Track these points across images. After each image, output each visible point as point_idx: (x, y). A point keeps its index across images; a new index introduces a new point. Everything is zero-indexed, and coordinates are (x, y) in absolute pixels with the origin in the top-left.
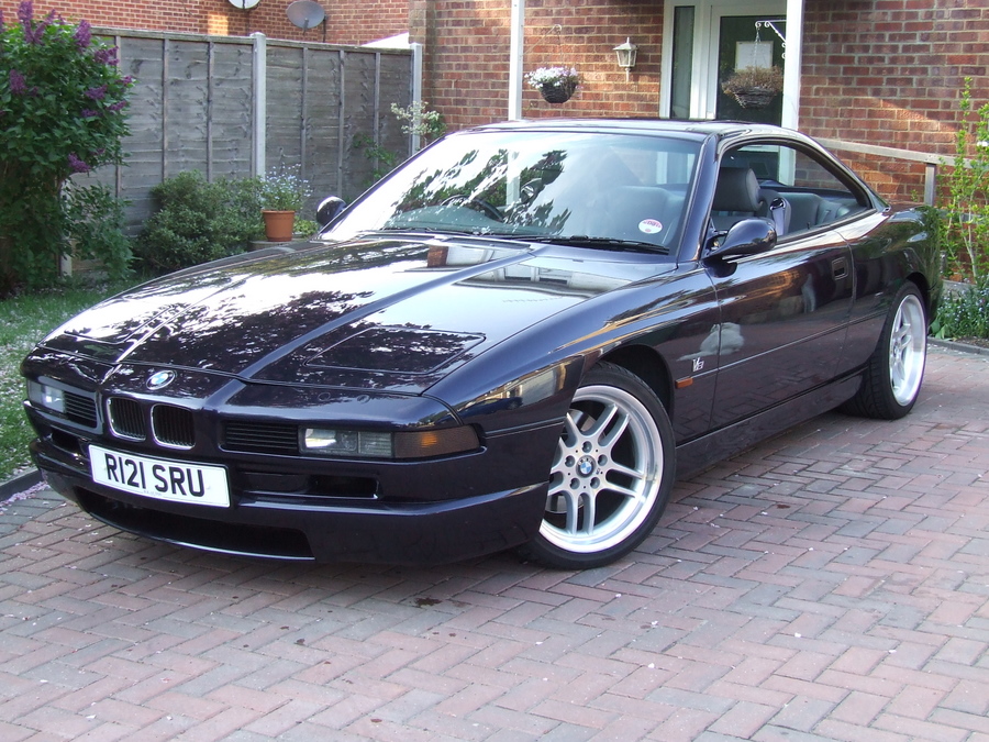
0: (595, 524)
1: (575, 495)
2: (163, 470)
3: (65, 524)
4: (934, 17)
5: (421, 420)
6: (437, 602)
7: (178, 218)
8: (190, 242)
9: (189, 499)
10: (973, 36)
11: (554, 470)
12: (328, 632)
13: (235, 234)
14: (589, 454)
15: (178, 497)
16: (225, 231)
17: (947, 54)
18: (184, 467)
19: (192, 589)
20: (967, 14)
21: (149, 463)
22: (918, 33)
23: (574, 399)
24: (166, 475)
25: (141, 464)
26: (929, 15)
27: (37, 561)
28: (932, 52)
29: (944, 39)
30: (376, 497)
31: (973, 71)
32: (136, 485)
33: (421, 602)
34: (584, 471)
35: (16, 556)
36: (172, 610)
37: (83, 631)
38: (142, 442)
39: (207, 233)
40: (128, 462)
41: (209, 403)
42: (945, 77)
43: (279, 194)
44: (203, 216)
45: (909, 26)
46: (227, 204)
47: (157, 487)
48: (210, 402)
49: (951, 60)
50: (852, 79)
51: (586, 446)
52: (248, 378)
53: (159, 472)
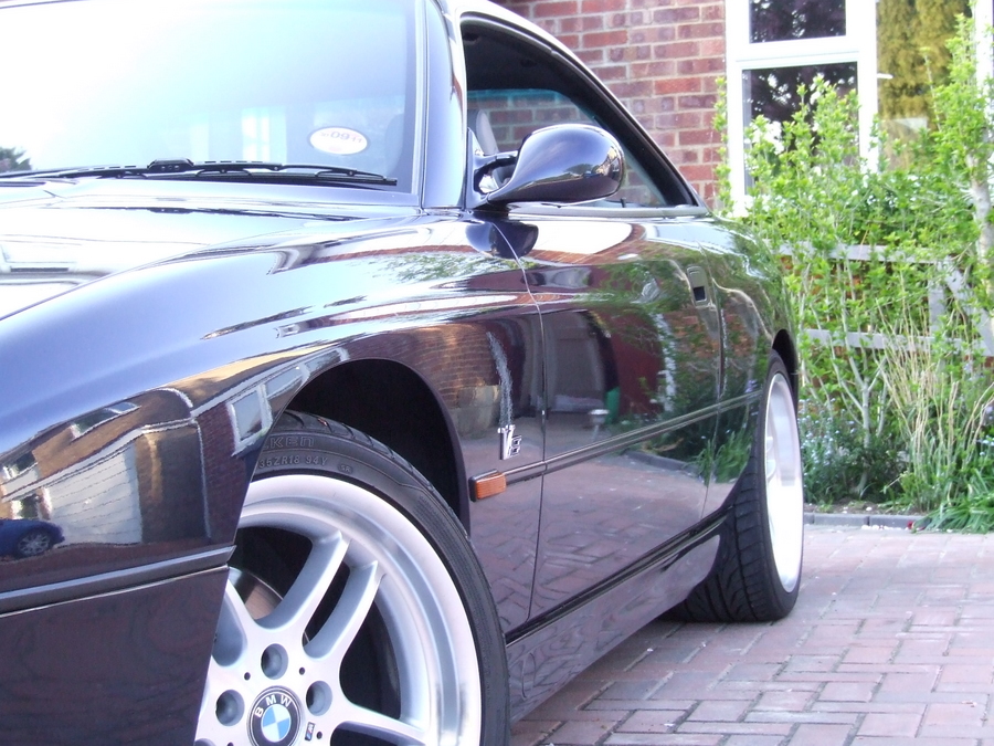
4: (628, 22)
10: (691, 49)
14: (280, 682)
17: (654, 79)
20: (680, 14)
22: (605, 50)
26: (621, 20)
28: (630, 78)
29: (647, 56)
31: (697, 102)
42: (655, 115)
45: (589, 40)
49: (661, 87)
50: (505, 130)
51: (272, 661)
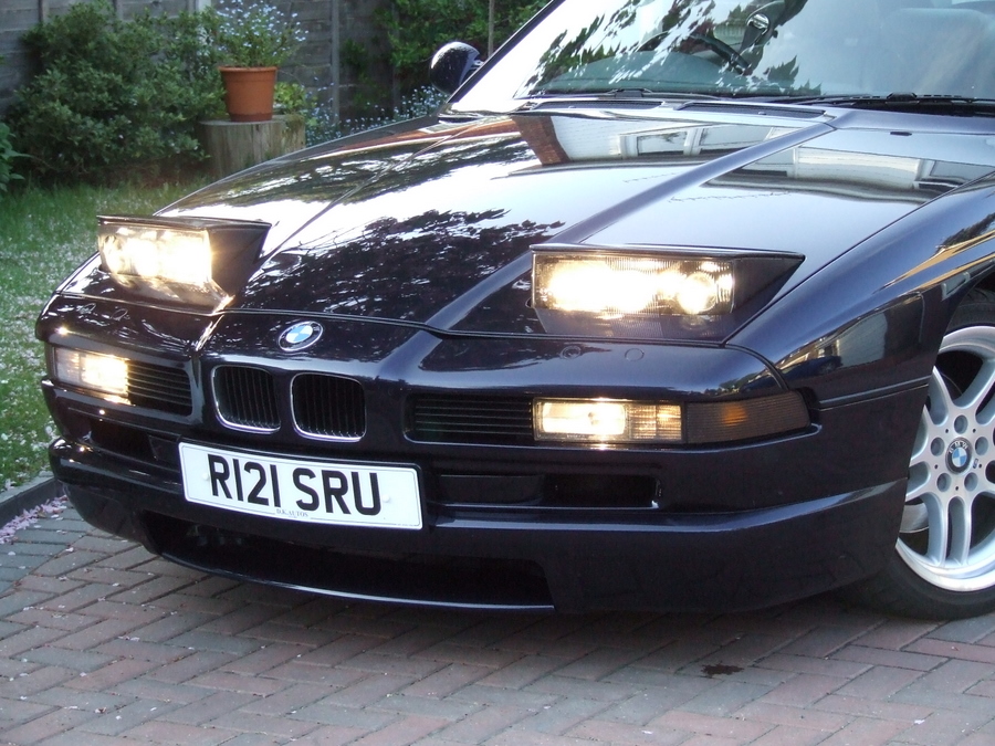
0: (971, 546)
1: (944, 499)
2: (311, 475)
3: (89, 577)
5: (723, 385)
6: (737, 670)
7: (74, 84)
8: (100, 125)
9: (356, 519)
11: (915, 459)
12: (584, 714)
13: (173, 109)
14: (964, 436)
15: (337, 518)
16: (157, 103)
18: (347, 470)
19: (339, 663)
21: (286, 467)
23: (943, 349)
24: (317, 484)
25: (273, 469)
27: (70, 633)
30: (655, 505)
32: (264, 502)
33: (711, 671)
34: (957, 462)
35: (32, 626)
36: (323, 692)
37: (199, 725)
38: (274, 434)
39: (125, 108)
40: (249, 466)
41: (385, 369)
43: (250, 38)
44: (119, 79)
46: (154, 57)
47: (300, 504)
48: (387, 368)
51: (960, 424)
52: (446, 327)
53: (304, 479)
